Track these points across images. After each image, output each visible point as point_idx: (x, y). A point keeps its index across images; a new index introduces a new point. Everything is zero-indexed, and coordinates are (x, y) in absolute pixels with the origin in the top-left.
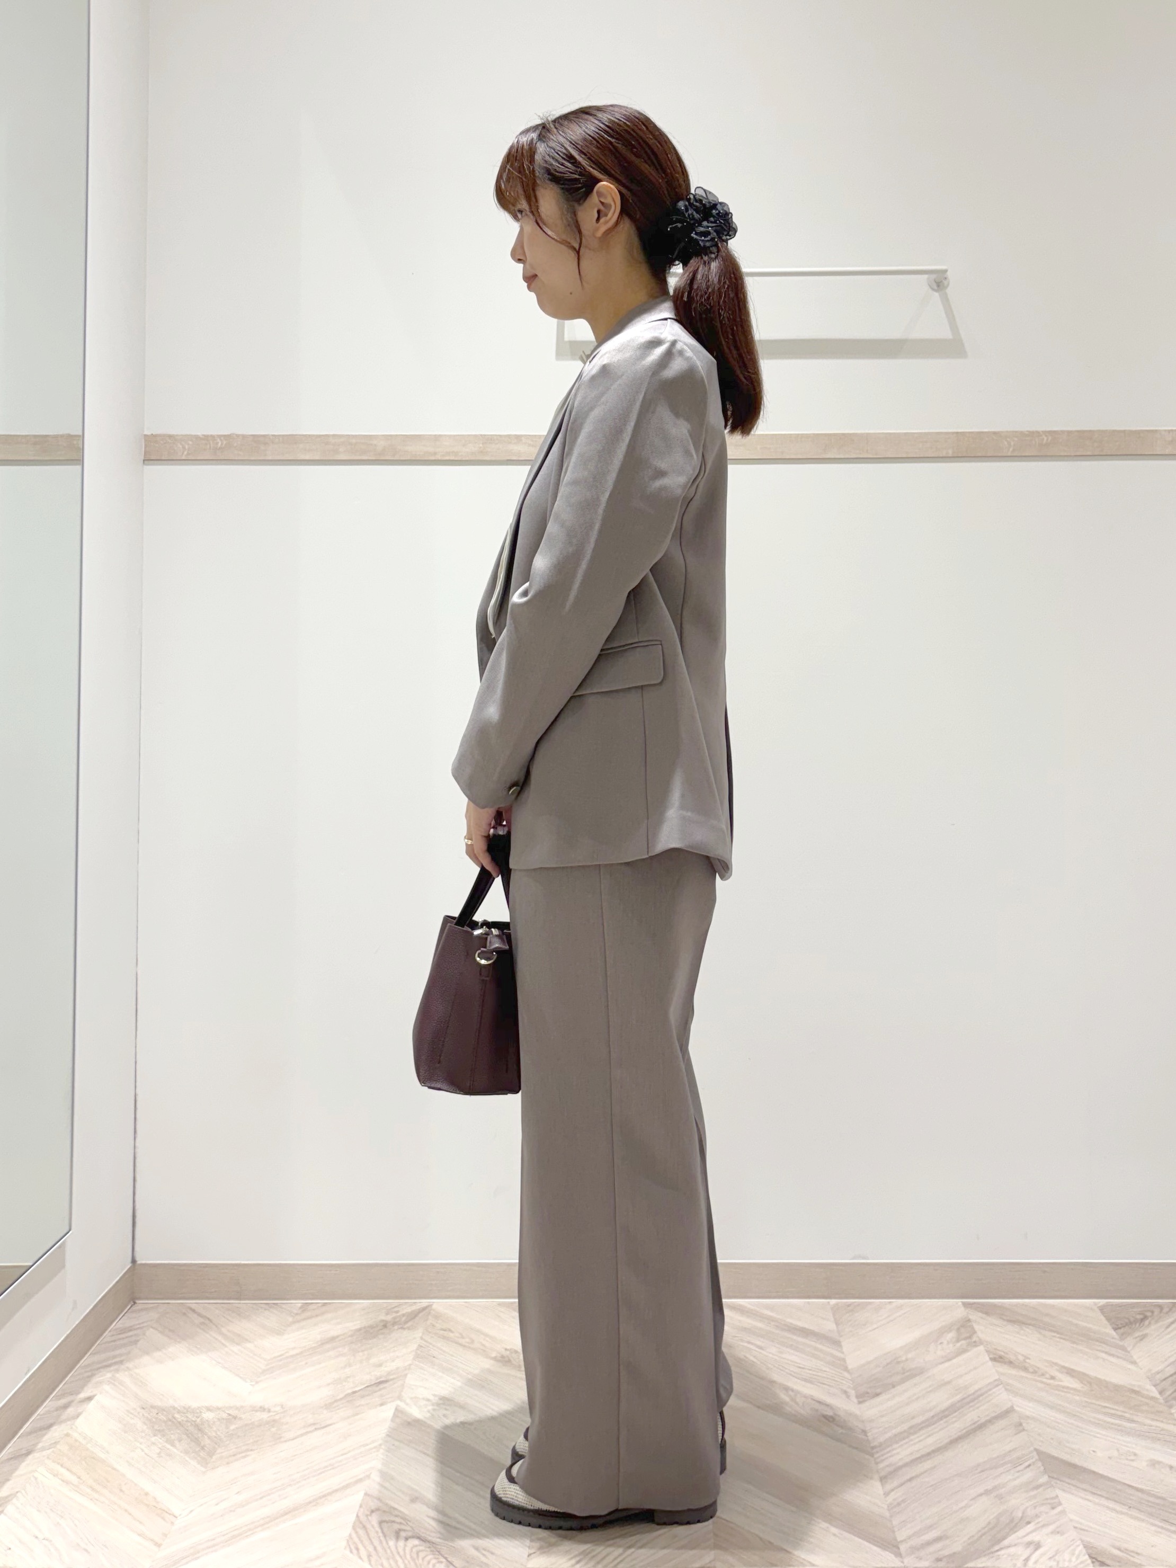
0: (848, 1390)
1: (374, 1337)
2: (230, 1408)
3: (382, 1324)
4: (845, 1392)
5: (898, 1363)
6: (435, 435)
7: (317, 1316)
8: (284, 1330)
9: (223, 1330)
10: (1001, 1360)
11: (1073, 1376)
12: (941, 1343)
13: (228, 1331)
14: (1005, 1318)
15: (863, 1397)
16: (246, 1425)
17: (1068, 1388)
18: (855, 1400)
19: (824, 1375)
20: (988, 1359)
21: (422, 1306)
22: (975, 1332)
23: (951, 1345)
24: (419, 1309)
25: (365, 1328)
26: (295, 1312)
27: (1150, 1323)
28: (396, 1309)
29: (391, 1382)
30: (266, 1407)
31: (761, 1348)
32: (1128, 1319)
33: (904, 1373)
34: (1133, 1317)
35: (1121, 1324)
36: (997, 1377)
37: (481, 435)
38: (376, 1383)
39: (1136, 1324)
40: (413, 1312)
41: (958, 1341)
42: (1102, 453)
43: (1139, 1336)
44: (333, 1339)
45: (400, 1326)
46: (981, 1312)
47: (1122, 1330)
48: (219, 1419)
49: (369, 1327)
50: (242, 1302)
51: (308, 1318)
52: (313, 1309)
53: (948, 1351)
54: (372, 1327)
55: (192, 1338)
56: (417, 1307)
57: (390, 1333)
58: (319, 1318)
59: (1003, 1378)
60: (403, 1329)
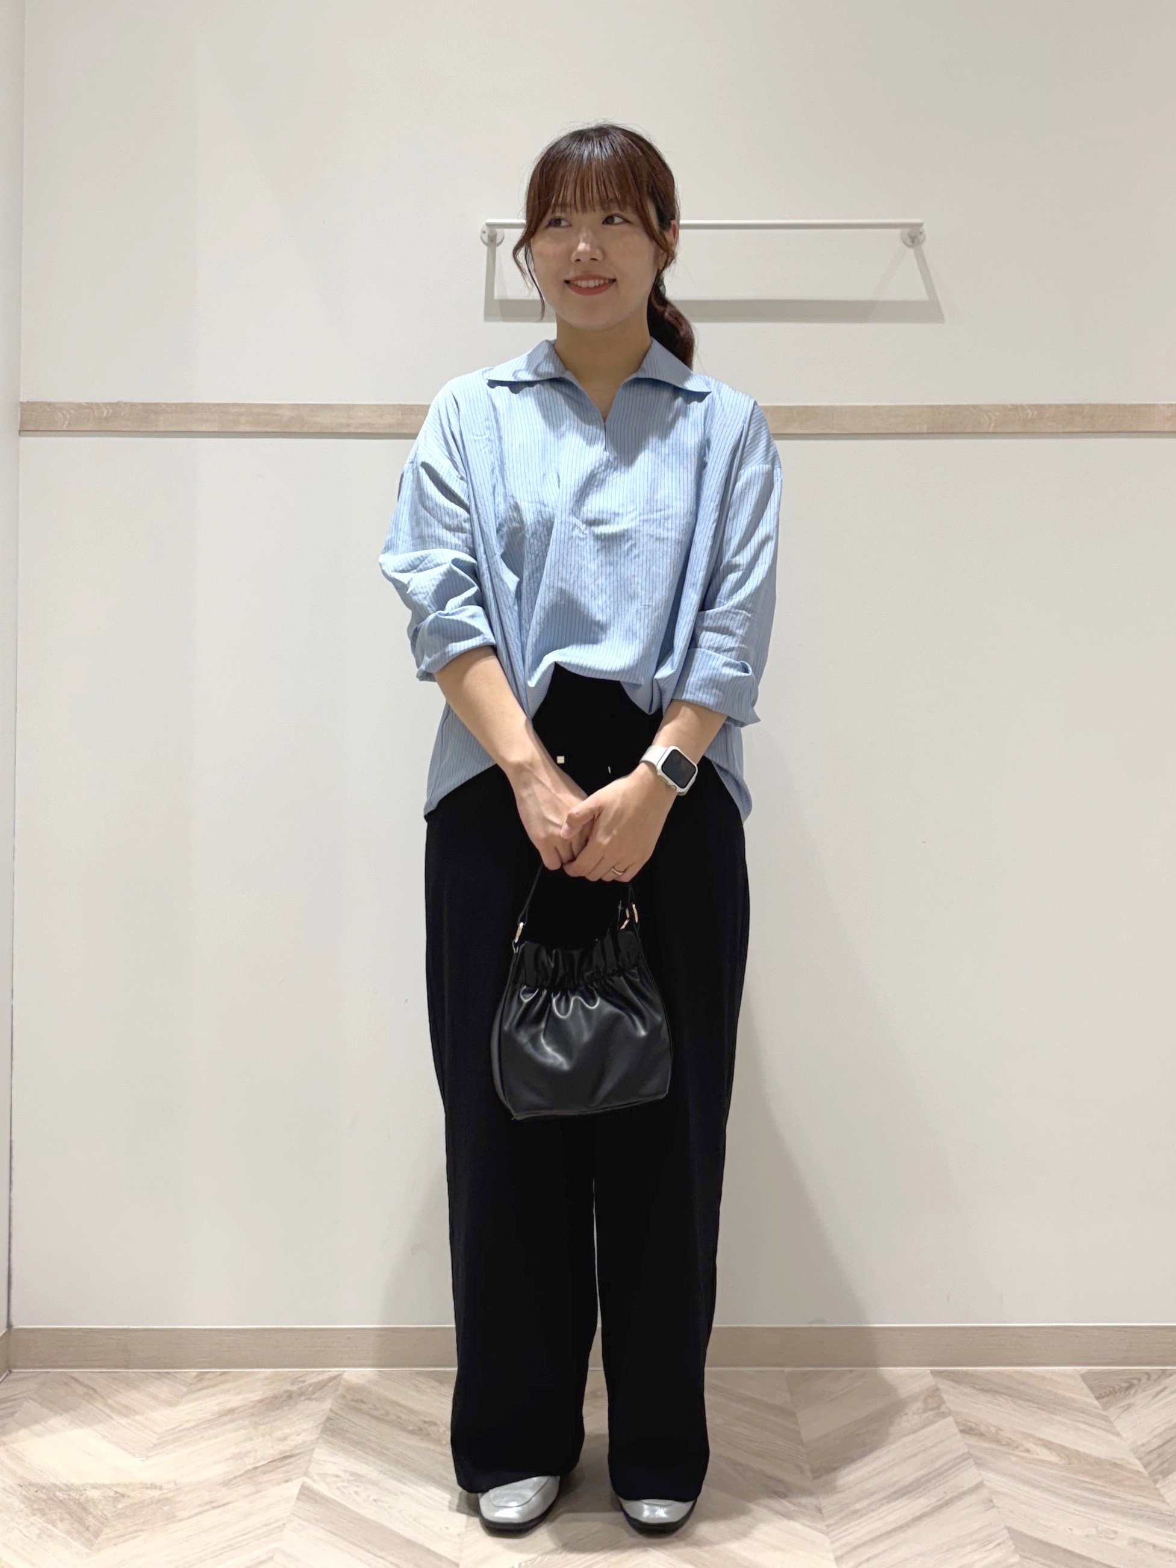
0: (803, 1465)
1: (278, 1409)
2: (118, 1485)
3: (287, 1394)
4: (800, 1467)
5: (858, 1435)
7: (215, 1385)
8: (178, 1401)
9: (110, 1401)
11: (1050, 1449)
12: (906, 1414)
13: (115, 1402)
14: (977, 1386)
15: (819, 1472)
16: (135, 1504)
17: (1043, 1461)
18: (811, 1476)
21: (332, 1375)
22: (944, 1402)
24: (328, 1379)
25: (267, 1398)
26: (191, 1382)
27: (1136, 1392)
28: (301, 1379)
29: (297, 1457)
30: (158, 1484)
32: (1113, 1388)
33: (864, 1446)
34: (1118, 1385)
35: (1105, 1393)
36: (966, 1450)
38: (279, 1459)
39: (1120, 1392)
40: (321, 1381)
41: (926, 1411)
42: (1095, 430)
43: (1124, 1406)
44: (232, 1411)
45: (307, 1397)
46: (953, 1380)
47: (1105, 1400)
48: (104, 1497)
49: (272, 1397)
50: (130, 1371)
51: (203, 1389)
52: (210, 1379)
53: (913, 1422)
54: (275, 1397)
55: (75, 1410)
56: (325, 1376)
57: (296, 1403)
58: (217, 1389)
59: (972, 1451)
60: (309, 1399)
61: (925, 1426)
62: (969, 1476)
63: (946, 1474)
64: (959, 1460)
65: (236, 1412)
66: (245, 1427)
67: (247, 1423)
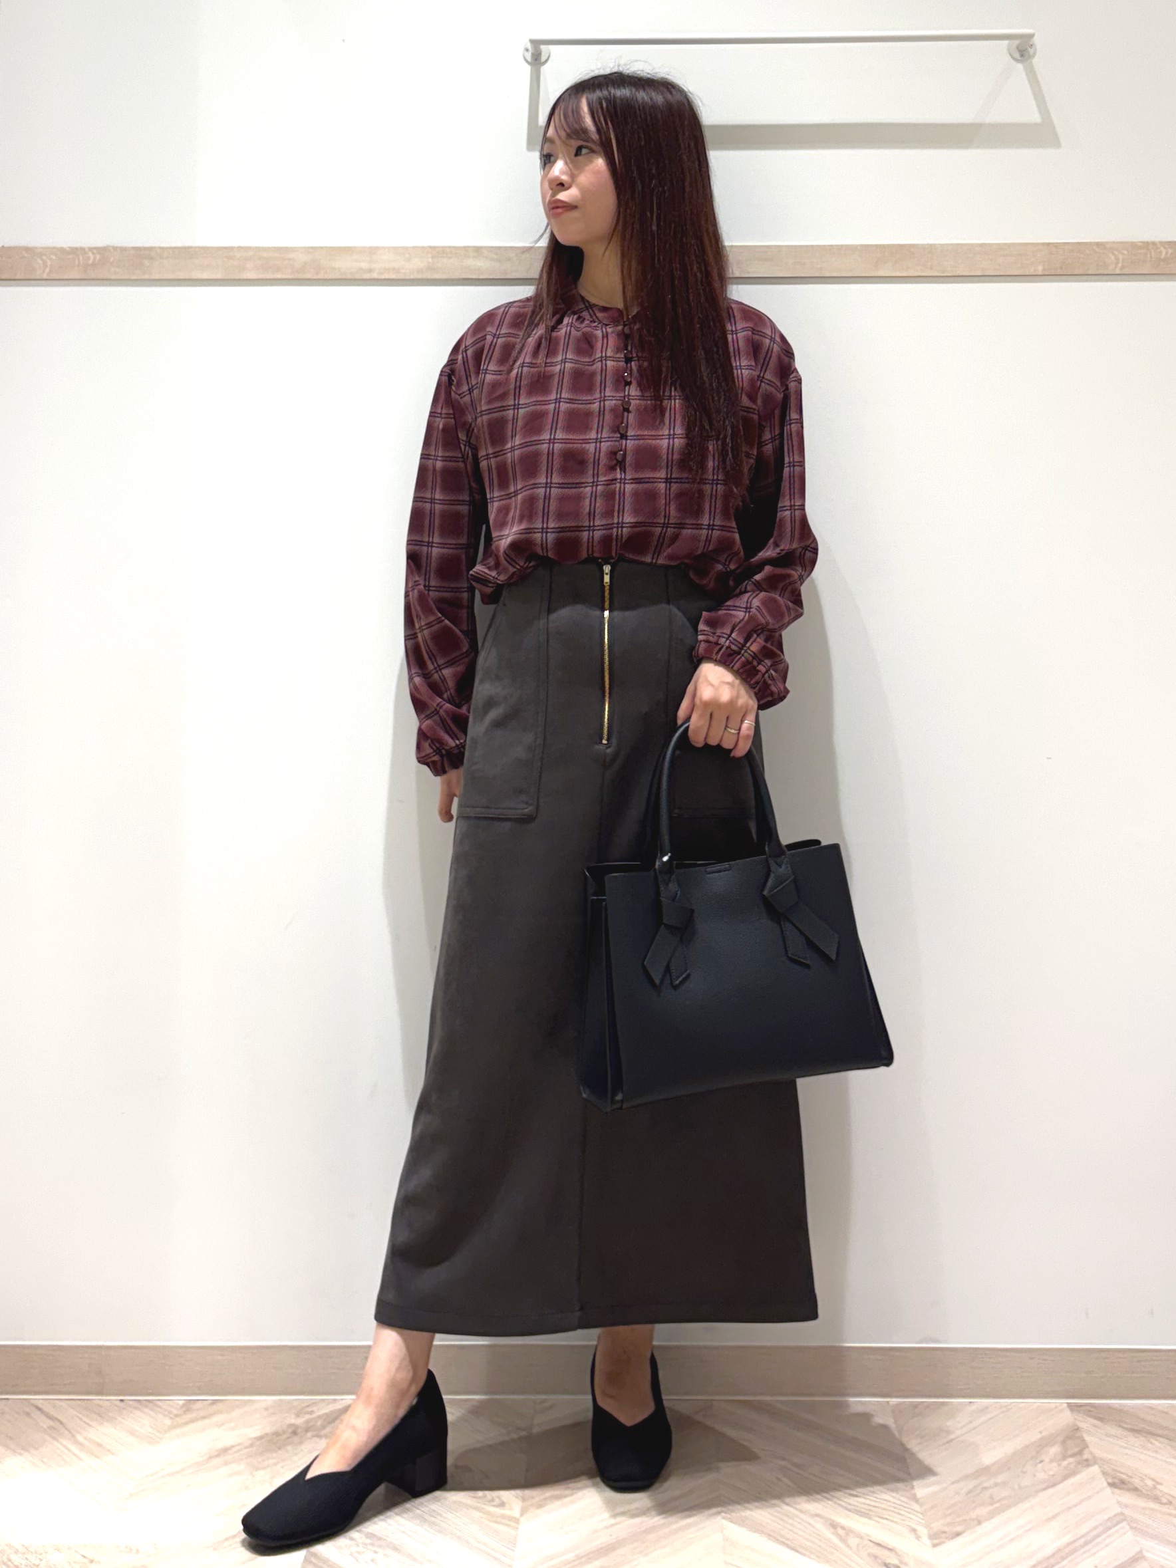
0: (919, 1528)
1: (280, 1448)
2: (85, 1546)
3: (290, 1430)
4: (914, 1530)
5: (986, 1488)
6: (371, 248)
7: (204, 1418)
8: (161, 1439)
9: (79, 1438)
10: (1122, 1486)
12: (1041, 1462)
13: (86, 1439)
14: (1125, 1426)
15: (938, 1538)
18: (928, 1542)
19: (886, 1507)
20: (1105, 1484)
22: (1088, 1447)
23: (1055, 1464)
24: (340, 1410)
25: (267, 1434)
26: (176, 1411)
28: (309, 1409)
30: (134, 1546)
31: (798, 1466)
33: (992, 1505)
36: (1119, 1510)
37: (430, 247)
40: (332, 1412)
41: (1064, 1458)
44: (225, 1450)
45: (315, 1433)
46: (1094, 1418)
49: (273, 1433)
50: (104, 1398)
51: (192, 1421)
52: (198, 1410)
53: (1051, 1473)
54: (277, 1434)
55: (36, 1449)
56: (338, 1406)
57: (301, 1443)
58: (206, 1422)
59: (1127, 1512)
60: (319, 1436)
61: (1065, 1478)
62: (1123, 1543)
63: (1096, 1541)
64: (1109, 1524)
65: (230, 1452)
66: (239, 1473)
67: (242, 1467)
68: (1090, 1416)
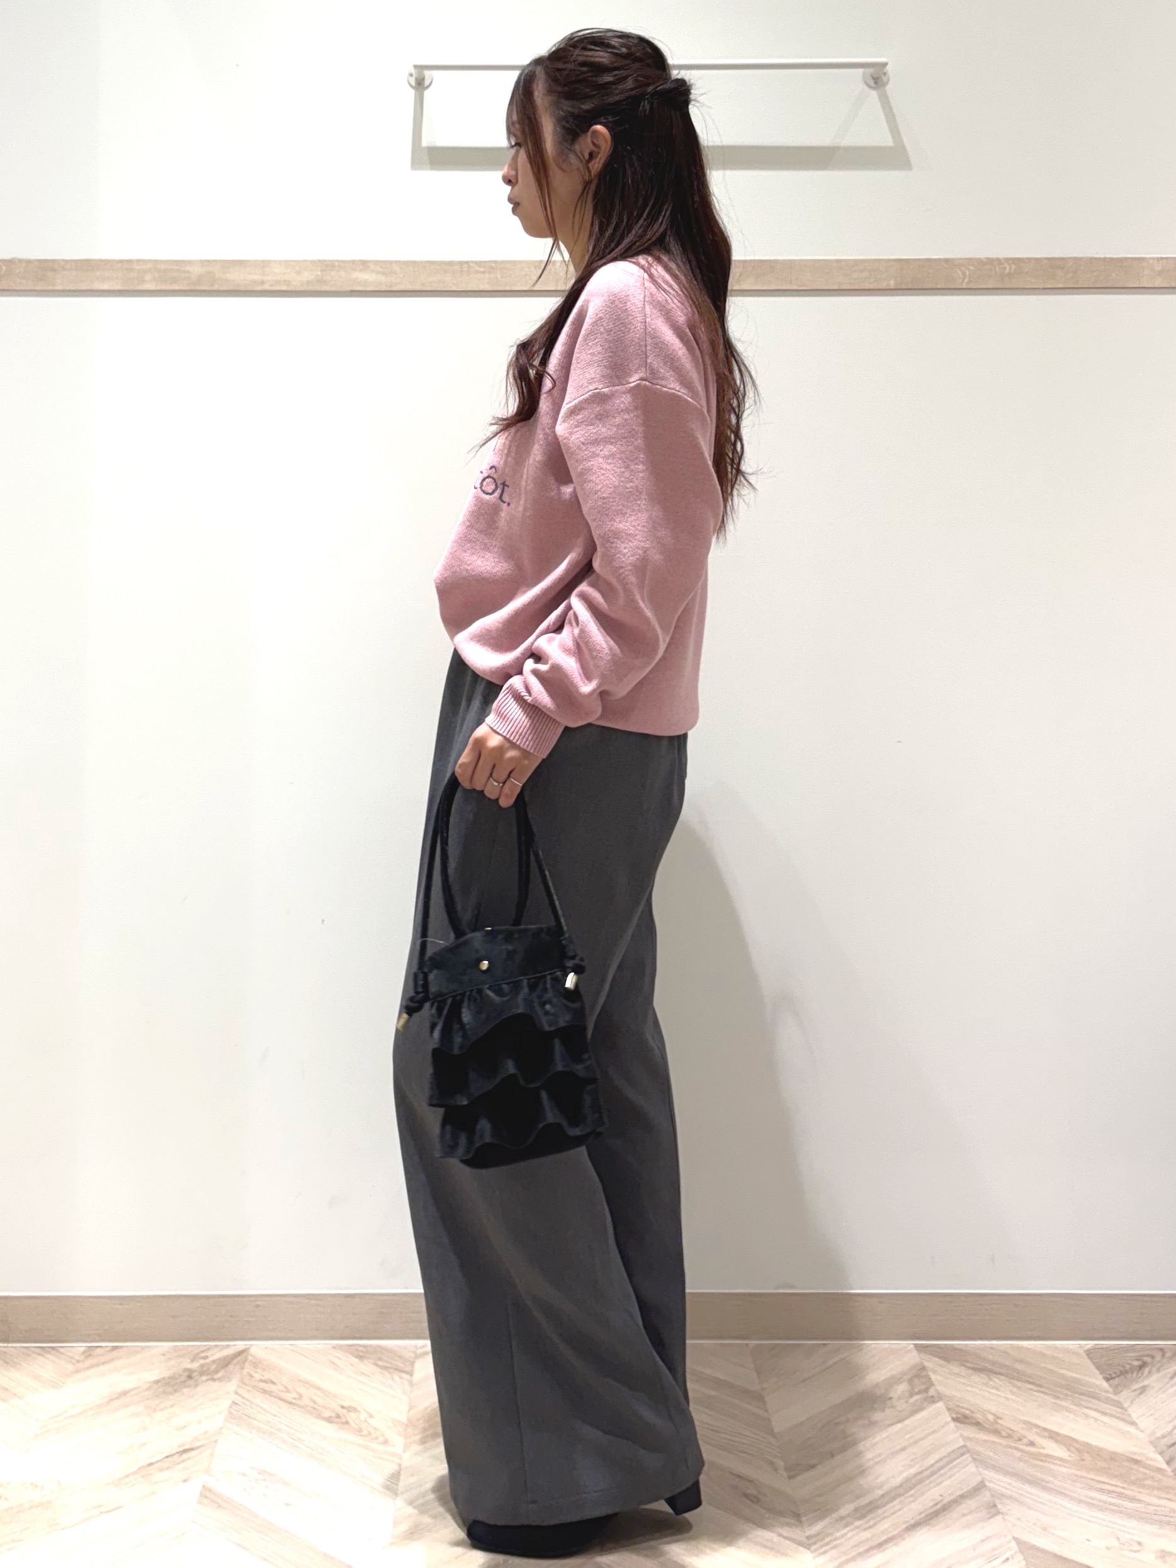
1: (176, 1391)
3: (186, 1374)
5: (838, 1424)
7: (104, 1363)
8: (63, 1383)
10: (966, 1420)
12: (890, 1399)
17: (1051, 1457)
19: (745, 1441)
20: (949, 1419)
21: (237, 1350)
22: (932, 1384)
23: (903, 1400)
24: (233, 1355)
25: (164, 1378)
26: (78, 1357)
28: (203, 1355)
29: (199, 1450)
32: (1123, 1366)
33: (844, 1439)
34: (1129, 1364)
35: (1115, 1373)
36: (962, 1443)
37: (320, 261)
38: (177, 1453)
39: (1132, 1373)
40: (225, 1357)
41: (911, 1396)
43: (1138, 1389)
44: (124, 1393)
45: (209, 1377)
46: (942, 1358)
47: (1116, 1381)
49: (169, 1378)
50: (10, 1345)
51: (92, 1366)
52: (100, 1355)
53: (900, 1409)
54: (173, 1378)
56: (230, 1351)
57: (197, 1384)
58: (106, 1367)
59: (968, 1444)
60: (214, 1380)
61: (914, 1412)
62: (967, 1475)
63: (943, 1471)
64: (953, 1456)
65: (128, 1395)
66: (138, 1415)
67: (141, 1408)
68: (935, 1356)
